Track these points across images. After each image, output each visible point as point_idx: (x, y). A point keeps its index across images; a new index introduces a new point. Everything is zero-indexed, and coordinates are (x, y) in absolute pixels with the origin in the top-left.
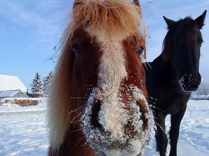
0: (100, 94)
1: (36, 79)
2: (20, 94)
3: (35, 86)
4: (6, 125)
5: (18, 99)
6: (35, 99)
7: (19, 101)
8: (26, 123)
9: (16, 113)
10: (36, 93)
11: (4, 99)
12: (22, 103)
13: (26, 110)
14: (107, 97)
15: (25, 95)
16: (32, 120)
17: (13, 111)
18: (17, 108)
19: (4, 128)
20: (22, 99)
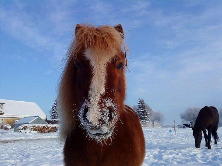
0: (89, 104)
1: (56, 106)
2: (39, 120)
3: (54, 113)
4: (25, 151)
5: (37, 125)
6: (54, 126)
7: (38, 127)
8: (45, 149)
9: (36, 139)
10: (56, 120)
11: (23, 125)
12: (41, 130)
13: (45, 137)
14: (92, 106)
15: (44, 121)
16: (51, 146)
17: (31, 138)
18: (36, 134)
19: (23, 154)
20: (41, 125)
